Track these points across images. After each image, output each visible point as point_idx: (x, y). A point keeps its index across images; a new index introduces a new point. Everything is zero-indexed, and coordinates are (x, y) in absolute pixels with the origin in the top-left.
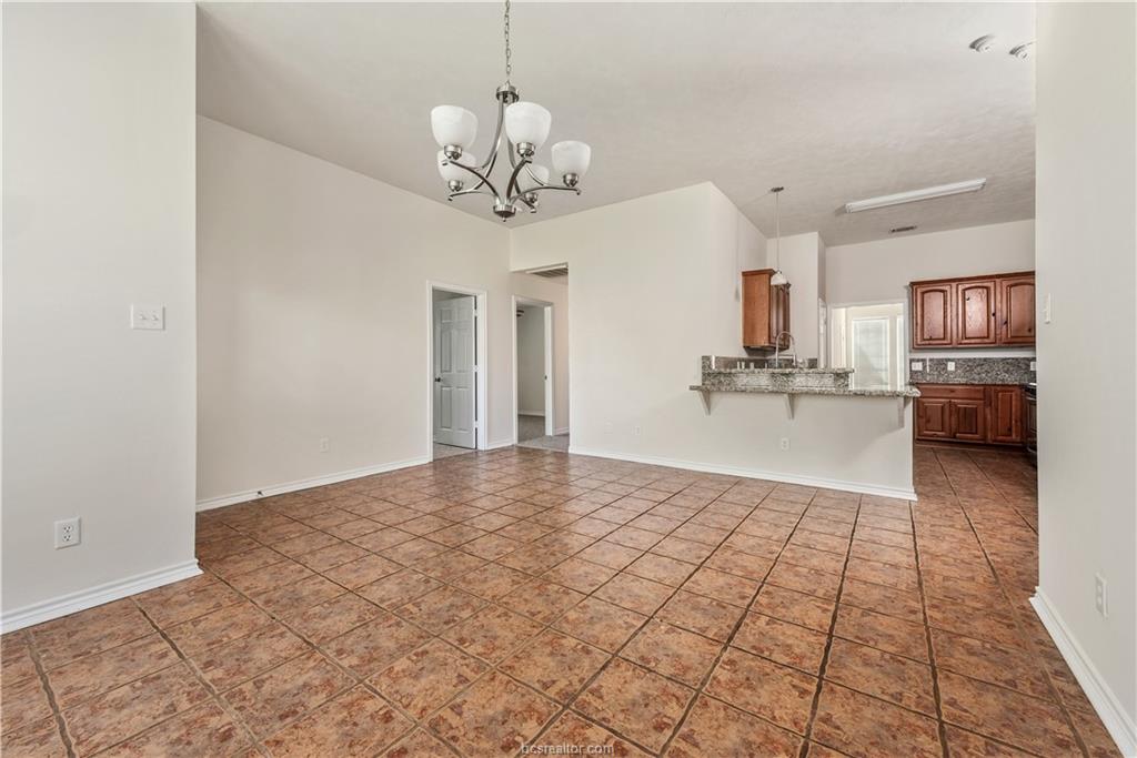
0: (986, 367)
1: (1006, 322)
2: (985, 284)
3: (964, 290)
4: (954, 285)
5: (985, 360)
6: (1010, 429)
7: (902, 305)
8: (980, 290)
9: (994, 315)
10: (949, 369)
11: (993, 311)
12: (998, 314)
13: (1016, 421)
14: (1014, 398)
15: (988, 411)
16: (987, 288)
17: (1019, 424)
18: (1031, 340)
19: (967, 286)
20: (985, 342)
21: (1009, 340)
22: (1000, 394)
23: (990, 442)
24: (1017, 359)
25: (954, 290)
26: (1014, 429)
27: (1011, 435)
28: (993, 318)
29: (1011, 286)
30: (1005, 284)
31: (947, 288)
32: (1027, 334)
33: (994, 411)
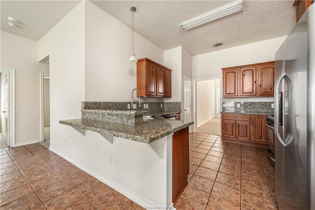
0: (253, 106)
1: (261, 86)
2: (252, 69)
3: (243, 71)
4: (239, 69)
5: (252, 103)
6: (261, 136)
7: (219, 79)
8: (250, 71)
9: (255, 82)
10: (238, 107)
11: (255, 81)
12: (257, 82)
13: (264, 132)
14: (263, 121)
15: (251, 127)
16: (252, 70)
17: (265, 133)
18: (272, 94)
19: (244, 69)
20: (252, 95)
21: (262, 94)
22: (257, 119)
23: (252, 141)
24: (266, 102)
25: (239, 71)
26: (263, 136)
27: (261, 139)
28: (255, 84)
29: (263, 69)
30: (260, 68)
31: (236, 71)
32: (269, 91)
33: (254, 127)
